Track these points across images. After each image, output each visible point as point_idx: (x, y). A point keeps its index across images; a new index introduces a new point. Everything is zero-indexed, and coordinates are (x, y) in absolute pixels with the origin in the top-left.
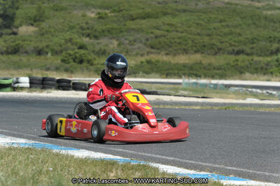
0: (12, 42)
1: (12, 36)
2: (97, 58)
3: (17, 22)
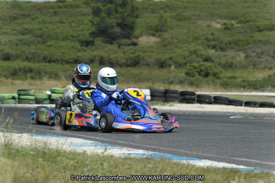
0: (131, 53)
1: (132, 47)
2: (224, 72)
3: (137, 32)
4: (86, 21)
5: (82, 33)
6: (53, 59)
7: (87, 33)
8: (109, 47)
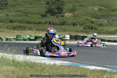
0: (62, 20)
1: (62, 17)
2: (99, 27)
3: (64, 11)
6: (30, 22)
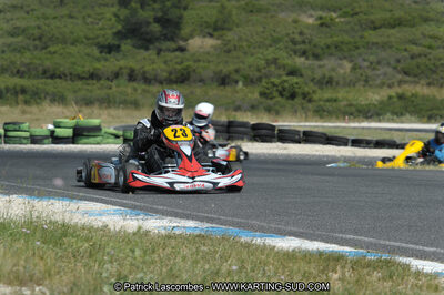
0: (177, 63)
1: (178, 53)
2: (319, 91)
3: (185, 31)
4: (108, 15)
5: (102, 32)
6: (58, 73)
7: (109, 32)
8: (143, 53)
